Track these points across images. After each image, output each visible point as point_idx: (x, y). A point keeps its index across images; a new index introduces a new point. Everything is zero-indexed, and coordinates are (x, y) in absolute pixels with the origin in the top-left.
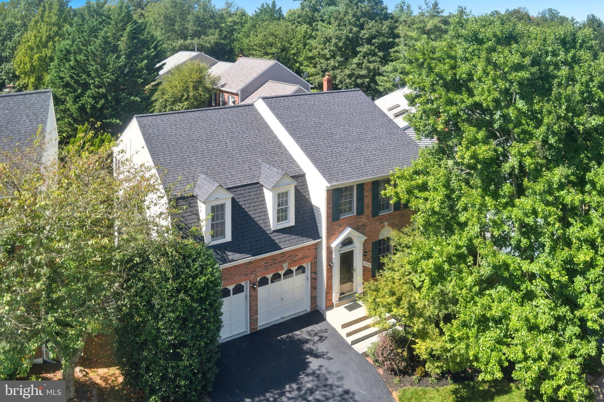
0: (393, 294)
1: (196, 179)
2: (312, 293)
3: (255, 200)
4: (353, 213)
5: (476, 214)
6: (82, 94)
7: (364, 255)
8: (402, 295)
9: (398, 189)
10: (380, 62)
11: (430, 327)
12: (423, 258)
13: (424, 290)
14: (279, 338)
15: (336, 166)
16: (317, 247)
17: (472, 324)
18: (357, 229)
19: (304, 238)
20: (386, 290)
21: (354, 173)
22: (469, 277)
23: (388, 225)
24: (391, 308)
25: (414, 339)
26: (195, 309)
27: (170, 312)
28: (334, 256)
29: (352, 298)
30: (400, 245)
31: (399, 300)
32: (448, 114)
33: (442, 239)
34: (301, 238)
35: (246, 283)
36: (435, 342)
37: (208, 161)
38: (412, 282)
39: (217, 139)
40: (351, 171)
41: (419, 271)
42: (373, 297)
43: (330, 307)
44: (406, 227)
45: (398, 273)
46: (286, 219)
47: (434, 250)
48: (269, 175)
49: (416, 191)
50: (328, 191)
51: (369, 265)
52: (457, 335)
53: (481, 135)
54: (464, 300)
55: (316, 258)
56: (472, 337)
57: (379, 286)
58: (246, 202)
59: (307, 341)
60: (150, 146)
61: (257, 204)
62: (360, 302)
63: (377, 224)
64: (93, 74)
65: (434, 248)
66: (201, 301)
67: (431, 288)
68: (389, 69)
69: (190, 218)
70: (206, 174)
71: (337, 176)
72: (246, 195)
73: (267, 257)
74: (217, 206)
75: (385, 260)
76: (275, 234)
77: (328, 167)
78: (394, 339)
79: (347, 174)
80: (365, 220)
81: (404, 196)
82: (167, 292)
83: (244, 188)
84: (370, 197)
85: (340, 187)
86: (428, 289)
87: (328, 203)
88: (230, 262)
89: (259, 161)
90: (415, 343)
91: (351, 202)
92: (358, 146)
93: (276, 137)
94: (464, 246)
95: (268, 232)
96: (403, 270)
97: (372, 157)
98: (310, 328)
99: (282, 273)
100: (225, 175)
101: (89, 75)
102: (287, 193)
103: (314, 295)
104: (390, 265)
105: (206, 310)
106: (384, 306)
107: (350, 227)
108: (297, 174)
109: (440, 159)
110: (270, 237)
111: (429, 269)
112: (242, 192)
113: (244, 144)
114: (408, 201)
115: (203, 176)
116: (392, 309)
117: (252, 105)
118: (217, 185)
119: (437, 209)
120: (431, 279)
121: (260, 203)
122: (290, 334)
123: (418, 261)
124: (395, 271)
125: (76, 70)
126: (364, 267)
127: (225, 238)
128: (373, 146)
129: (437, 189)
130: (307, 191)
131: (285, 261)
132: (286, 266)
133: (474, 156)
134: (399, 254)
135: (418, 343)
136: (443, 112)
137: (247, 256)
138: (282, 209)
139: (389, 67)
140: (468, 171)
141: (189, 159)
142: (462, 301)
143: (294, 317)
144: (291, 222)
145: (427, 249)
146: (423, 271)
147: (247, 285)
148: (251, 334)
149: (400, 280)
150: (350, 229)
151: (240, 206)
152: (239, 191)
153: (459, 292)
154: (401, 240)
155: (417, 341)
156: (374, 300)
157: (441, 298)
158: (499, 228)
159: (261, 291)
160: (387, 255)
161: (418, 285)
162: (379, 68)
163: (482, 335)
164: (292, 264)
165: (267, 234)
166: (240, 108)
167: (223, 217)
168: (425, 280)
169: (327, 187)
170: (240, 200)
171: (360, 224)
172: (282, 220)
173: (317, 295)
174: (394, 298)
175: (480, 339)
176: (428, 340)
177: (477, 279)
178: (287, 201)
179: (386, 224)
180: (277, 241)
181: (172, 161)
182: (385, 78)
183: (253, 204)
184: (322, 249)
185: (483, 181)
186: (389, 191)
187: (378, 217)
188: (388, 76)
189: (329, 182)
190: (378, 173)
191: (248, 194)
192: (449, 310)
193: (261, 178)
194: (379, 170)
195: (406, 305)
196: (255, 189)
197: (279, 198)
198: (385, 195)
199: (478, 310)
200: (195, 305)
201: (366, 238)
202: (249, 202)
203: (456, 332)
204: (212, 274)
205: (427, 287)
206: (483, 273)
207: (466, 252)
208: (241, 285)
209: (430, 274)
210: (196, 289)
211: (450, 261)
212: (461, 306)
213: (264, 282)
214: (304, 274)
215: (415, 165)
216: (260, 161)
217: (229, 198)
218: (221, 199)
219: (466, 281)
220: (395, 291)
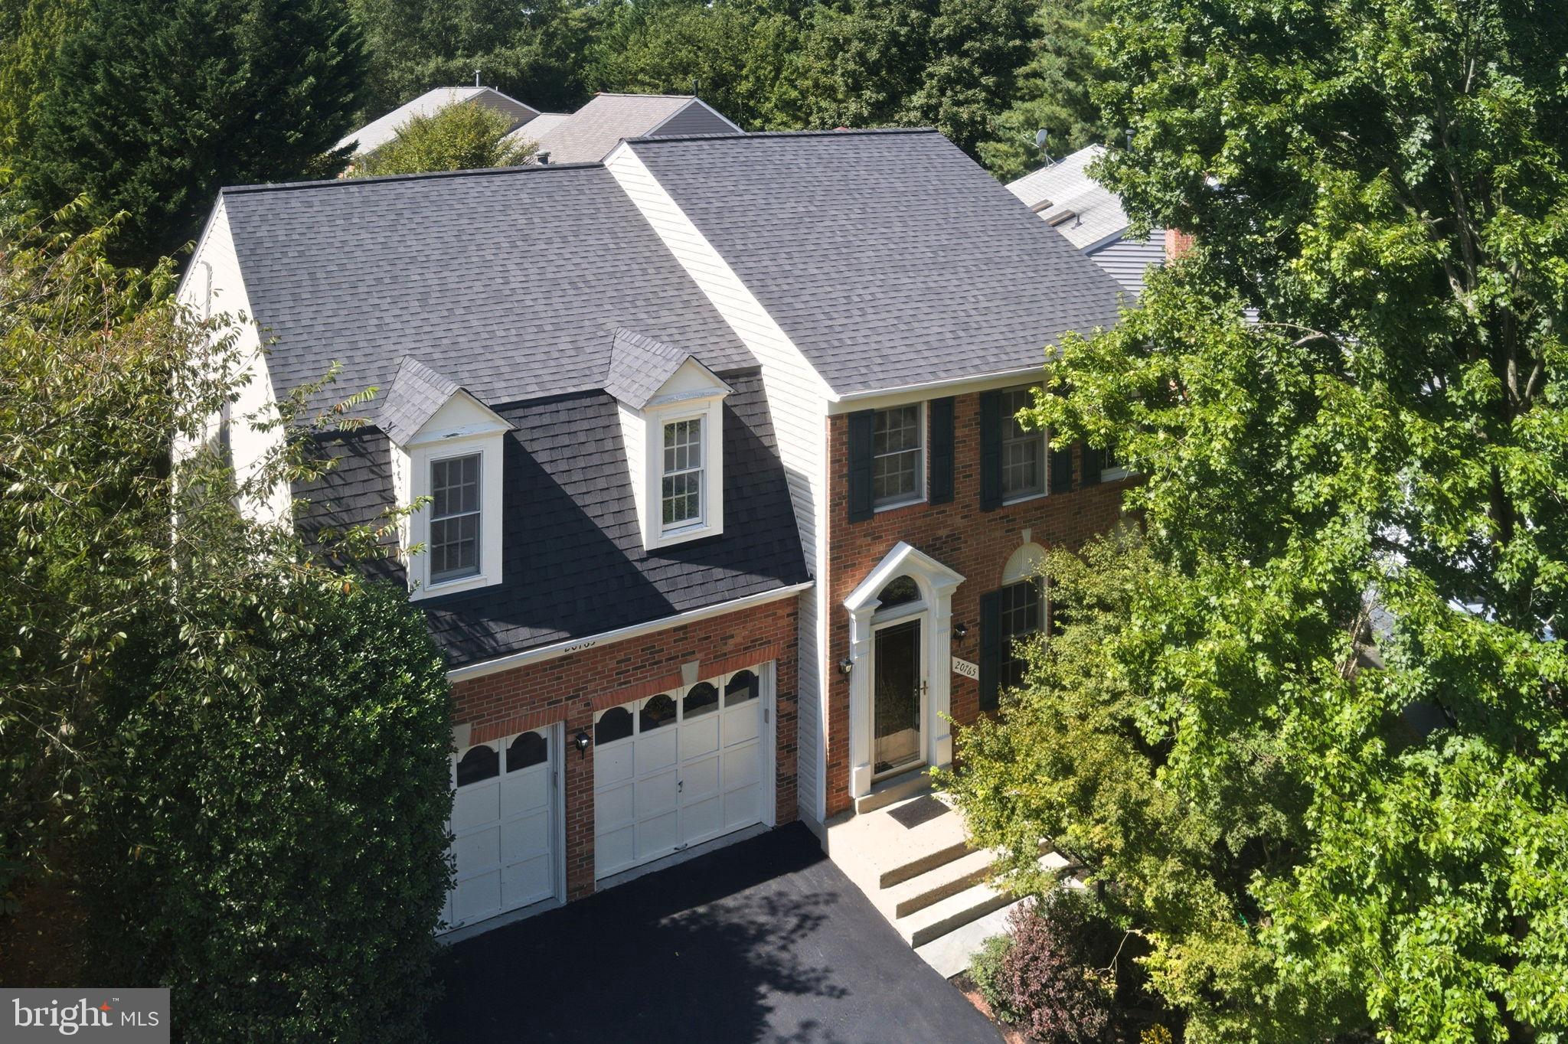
0: (1063, 768)
1: (390, 378)
2: (780, 765)
3: (591, 448)
4: (919, 497)
5: (1371, 471)
6: (124, 176)
7: (955, 638)
8: (1097, 772)
9: (1078, 401)
10: (986, 101)
11: (1198, 888)
12: (1171, 638)
13: (1182, 755)
14: (664, 921)
15: (861, 340)
16: (799, 609)
17: (1369, 881)
18: (929, 546)
19: (756, 578)
20: (1042, 755)
21: (922, 362)
22: (1347, 703)
23: (1033, 539)
24: (1059, 820)
25: (1139, 932)
26: (344, 822)
27: (253, 834)
28: (854, 640)
29: (917, 783)
30: (1079, 600)
31: (1087, 792)
32: (1252, 128)
33: (1239, 567)
34: (743, 579)
35: (555, 729)
36: (1220, 945)
37: (439, 321)
38: (1128, 728)
39: (474, 259)
40: (912, 356)
41: (1157, 686)
42: (992, 782)
43: (842, 812)
44: (1097, 542)
45: (1072, 698)
46: (693, 513)
47: (1211, 610)
48: (636, 365)
49: (1138, 407)
50: (835, 419)
51: (971, 671)
52: (1318, 926)
53: (1374, 194)
54: (1334, 792)
55: (794, 645)
56: (1371, 930)
57: (1014, 742)
58: (556, 455)
59: (761, 934)
60: (254, 276)
61: (596, 460)
62: (943, 796)
63: (998, 534)
64: (156, 116)
65: (1214, 601)
66: (368, 794)
67: (1205, 747)
68: (1014, 120)
69: (362, 502)
70: (427, 360)
71: (864, 371)
72: (557, 430)
73: (629, 641)
74: (454, 463)
75: (1029, 652)
76: (654, 562)
77: (836, 344)
78: (1067, 928)
79: (899, 366)
80: (959, 521)
81: (1098, 424)
82: (242, 761)
83: (553, 407)
84: (974, 443)
85: (876, 406)
86: (1197, 750)
87: (835, 461)
88: (497, 654)
89: (609, 326)
90: (1147, 949)
91: (912, 459)
92: (932, 285)
93: (668, 256)
94: (1320, 594)
95: (632, 556)
96: (1091, 684)
97: (979, 318)
98: (771, 887)
99: (678, 695)
100: (490, 364)
101: (146, 121)
102: (695, 425)
103: (787, 772)
104: (1048, 669)
105: (386, 829)
106: (1035, 814)
107: (908, 542)
108: (733, 366)
109: (1218, 299)
110: (637, 574)
111: (1199, 676)
112: (546, 420)
113: (564, 274)
114: (1112, 440)
115: (414, 365)
116: (1064, 823)
117: (600, 166)
118: (452, 387)
119: (1219, 463)
120: (1205, 715)
121: (607, 458)
122: (701, 910)
123: (1154, 649)
124: (1064, 688)
125: (110, 107)
126: (955, 677)
127: (478, 572)
128: (981, 286)
129: (1218, 392)
130: (766, 422)
131: (687, 656)
132: (691, 674)
133: (1361, 257)
134: (1073, 632)
135: (1155, 948)
136: (1231, 124)
137: (556, 636)
138: (679, 478)
139: (1013, 117)
140: (1318, 335)
141: (378, 314)
142: (1328, 792)
143: (718, 846)
144: (711, 522)
145: (1185, 605)
146: (1175, 686)
147: (553, 735)
148: (570, 905)
149: (1083, 718)
150: (909, 548)
151: (537, 466)
152: (537, 417)
153: (1313, 760)
154: (1083, 584)
155: (1151, 938)
156: (997, 790)
157: (1227, 782)
158: (1458, 522)
159: (607, 756)
160: (1033, 637)
161: (1154, 735)
162: (984, 118)
163: (1404, 924)
164: (712, 666)
165: (628, 562)
166: (561, 173)
167: (472, 497)
168: (1181, 715)
169: (831, 403)
170: (536, 446)
171: (943, 533)
172: (680, 517)
173: (799, 771)
174: (1070, 784)
175: (1396, 938)
176: (1194, 939)
177: (1378, 713)
178: (695, 452)
179: (1027, 534)
180: (661, 587)
181: (320, 321)
182: (1003, 147)
183: (581, 463)
184: (813, 615)
185: (1391, 354)
186: (1045, 410)
187: (999, 512)
188: (1011, 141)
189: (837, 388)
190: (1001, 365)
191: (566, 429)
192: (1263, 824)
193: (611, 375)
194: (1004, 357)
195: (1113, 812)
196: (590, 413)
197: (668, 441)
198: (1030, 422)
199: (1390, 828)
200: (346, 808)
201: (961, 579)
202: (567, 453)
203: (1314, 914)
204: (413, 695)
205: (1193, 745)
206: (1394, 688)
207: (1325, 617)
208: (537, 736)
209: (1202, 698)
210: (350, 747)
211: (1273, 647)
212: (1320, 810)
213: (616, 726)
214: (755, 700)
215: (1132, 322)
216: (611, 325)
217: (493, 434)
218: (465, 439)
219: (1337, 719)
220: (1072, 760)
